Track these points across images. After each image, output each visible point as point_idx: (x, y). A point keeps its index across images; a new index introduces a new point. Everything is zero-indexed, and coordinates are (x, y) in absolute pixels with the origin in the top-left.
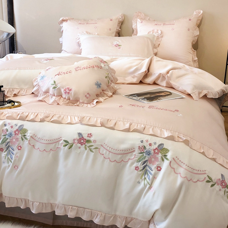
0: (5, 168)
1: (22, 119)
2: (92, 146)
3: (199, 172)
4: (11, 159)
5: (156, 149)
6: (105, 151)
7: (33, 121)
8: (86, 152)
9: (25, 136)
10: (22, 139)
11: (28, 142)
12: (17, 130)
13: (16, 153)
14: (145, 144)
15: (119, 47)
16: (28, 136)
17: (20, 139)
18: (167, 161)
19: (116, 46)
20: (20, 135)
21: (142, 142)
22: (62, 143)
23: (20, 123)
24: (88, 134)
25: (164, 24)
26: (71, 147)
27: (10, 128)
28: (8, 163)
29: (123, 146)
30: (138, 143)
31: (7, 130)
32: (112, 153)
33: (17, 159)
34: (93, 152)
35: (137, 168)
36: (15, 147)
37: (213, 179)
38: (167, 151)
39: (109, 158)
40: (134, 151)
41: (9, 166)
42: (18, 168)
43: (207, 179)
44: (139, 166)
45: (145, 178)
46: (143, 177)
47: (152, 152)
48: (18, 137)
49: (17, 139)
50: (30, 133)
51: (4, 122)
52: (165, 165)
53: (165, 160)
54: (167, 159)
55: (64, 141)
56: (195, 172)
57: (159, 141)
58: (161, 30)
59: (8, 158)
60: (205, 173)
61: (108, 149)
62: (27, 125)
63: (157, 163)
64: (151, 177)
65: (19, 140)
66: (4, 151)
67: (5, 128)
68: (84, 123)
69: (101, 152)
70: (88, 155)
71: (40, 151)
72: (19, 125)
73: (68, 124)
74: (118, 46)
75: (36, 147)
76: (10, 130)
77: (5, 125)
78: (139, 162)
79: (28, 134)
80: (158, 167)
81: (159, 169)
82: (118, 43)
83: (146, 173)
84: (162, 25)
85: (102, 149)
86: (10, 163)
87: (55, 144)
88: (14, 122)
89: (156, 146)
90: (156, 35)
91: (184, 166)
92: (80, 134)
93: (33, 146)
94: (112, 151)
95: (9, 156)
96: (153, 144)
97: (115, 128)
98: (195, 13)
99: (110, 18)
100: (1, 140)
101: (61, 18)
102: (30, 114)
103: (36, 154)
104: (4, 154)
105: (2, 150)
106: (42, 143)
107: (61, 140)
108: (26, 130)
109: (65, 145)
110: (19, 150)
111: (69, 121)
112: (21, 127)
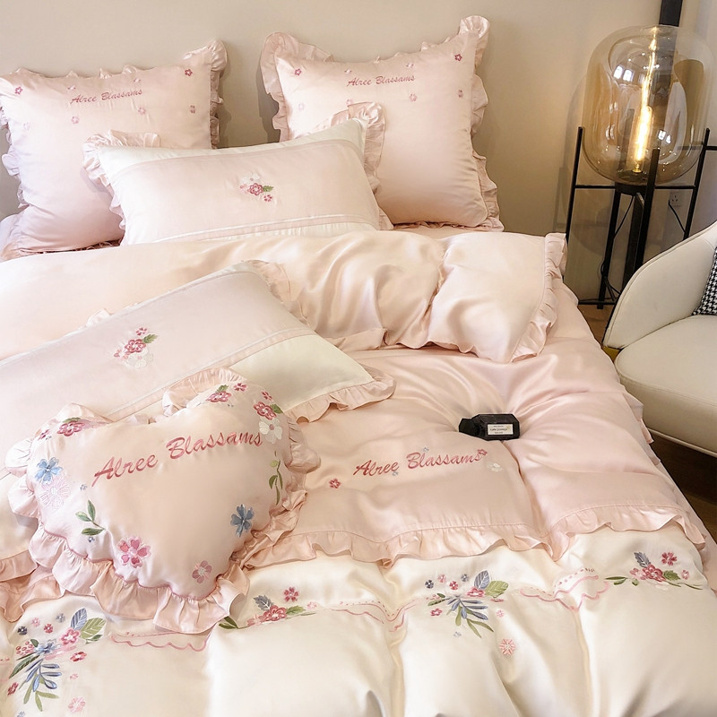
15: (266, 194)
19: (252, 191)
25: (380, 80)
74: (259, 189)
82: (256, 178)
84: (374, 83)
90: (365, 125)
98: (464, 29)
99: (182, 66)
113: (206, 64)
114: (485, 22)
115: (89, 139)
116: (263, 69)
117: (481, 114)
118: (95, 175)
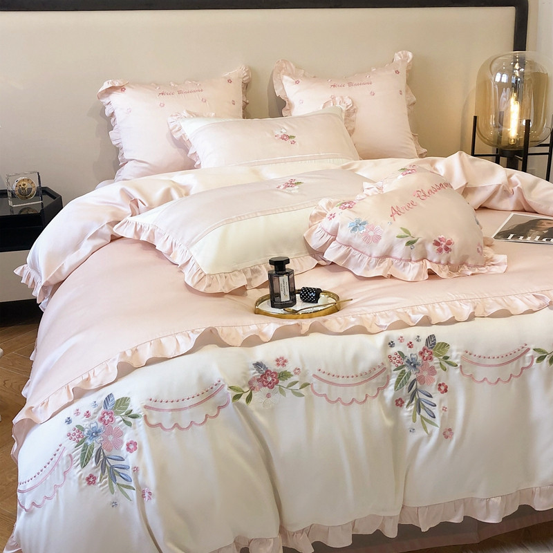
0: (418, 444)
1: (426, 322)
4: (430, 418)
7: (452, 321)
9: (447, 358)
10: (444, 368)
11: (458, 371)
12: (424, 349)
13: (441, 401)
15: (291, 140)
16: (456, 358)
17: (438, 368)
19: (282, 138)
20: (436, 360)
22: (532, 357)
23: (425, 332)
25: (350, 84)
27: (408, 349)
28: (425, 428)
31: (401, 354)
33: (447, 413)
36: (432, 389)
41: (430, 435)
42: (452, 434)
48: (431, 364)
49: (432, 371)
50: (458, 350)
51: (387, 338)
55: (535, 350)
58: (350, 98)
59: (421, 416)
62: (442, 334)
65: (437, 370)
66: (406, 404)
67: (393, 351)
71: (490, 383)
72: (424, 336)
73: (526, 313)
74: (286, 137)
75: (479, 378)
76: (407, 353)
77: (391, 344)
82: (284, 131)
84: (347, 86)
86: (429, 427)
87: (515, 362)
88: (410, 333)
90: (344, 109)
93: (471, 376)
98: (398, 58)
99: (225, 79)
100: (393, 380)
101: (106, 83)
102: (430, 307)
103: (484, 392)
104: (407, 412)
105: (399, 402)
106: (490, 366)
107: (529, 349)
108: (445, 345)
109: (540, 359)
110: (442, 393)
111: (523, 307)
112: (431, 339)
113: (240, 78)
114: (410, 55)
115: (172, 116)
116: (274, 81)
117: (412, 108)
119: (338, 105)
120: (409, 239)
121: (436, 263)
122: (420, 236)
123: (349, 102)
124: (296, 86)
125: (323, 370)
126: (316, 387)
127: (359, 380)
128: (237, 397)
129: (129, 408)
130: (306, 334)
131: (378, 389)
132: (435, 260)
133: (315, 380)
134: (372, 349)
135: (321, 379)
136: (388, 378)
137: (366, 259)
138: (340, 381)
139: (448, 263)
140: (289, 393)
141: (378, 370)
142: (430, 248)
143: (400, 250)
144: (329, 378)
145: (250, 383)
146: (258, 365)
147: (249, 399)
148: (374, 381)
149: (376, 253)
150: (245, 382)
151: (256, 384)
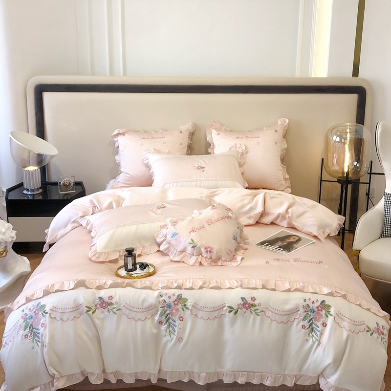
0: (167, 342)
1: (179, 287)
2: (258, 309)
3: (360, 323)
4: (173, 332)
5: (319, 306)
6: (271, 314)
7: (191, 289)
8: (252, 316)
9: (186, 305)
10: (183, 310)
11: (190, 312)
12: (176, 300)
13: (179, 325)
14: (308, 302)
15: (203, 169)
16: (190, 306)
17: (180, 309)
18: (331, 317)
19: (198, 168)
20: (180, 305)
21: (305, 300)
22: (226, 310)
23: (178, 292)
24: (252, 298)
25: (247, 137)
26: (236, 313)
27: (168, 299)
28: (170, 336)
29: (288, 307)
30: (302, 303)
31: (165, 301)
32: (278, 314)
33: (181, 330)
34: (259, 315)
35: (303, 327)
36: (176, 318)
37: (371, 328)
38: (329, 306)
39: (276, 320)
40: (299, 310)
41: (172, 339)
42: (182, 340)
43: (367, 329)
44: (305, 324)
45: (313, 336)
46: (311, 335)
47: (316, 309)
48: (178, 307)
49: (177, 310)
50: (191, 302)
51: (160, 293)
52: (330, 321)
53: (329, 316)
54: (331, 315)
55: (228, 307)
56: (356, 323)
57: (321, 298)
58: (245, 145)
60: (364, 324)
61: (274, 311)
62: (185, 294)
63: (322, 320)
64: (319, 333)
66: (164, 324)
67: (162, 299)
68: (244, 286)
69: (267, 314)
70: (254, 320)
71: (204, 319)
72: (177, 294)
73: (228, 288)
74: (200, 168)
75: (199, 316)
76: (168, 301)
77: (161, 296)
78: (305, 320)
79: (189, 304)
80: (323, 323)
81: (324, 325)
82: (200, 164)
83: (312, 330)
84: (245, 138)
85: (267, 311)
86: (172, 336)
87: (218, 311)
88: (171, 292)
89: (319, 303)
90: (240, 151)
91: (347, 320)
92: (243, 299)
93: (196, 315)
94: (278, 312)
95: (171, 329)
96: (315, 302)
97: (277, 289)
98: (279, 122)
99: (179, 130)
100: (159, 312)
101: (116, 131)
102: (185, 280)
103: (200, 323)
104: (164, 327)
105: (161, 323)
106: (205, 311)
107: (225, 306)
108: (186, 300)
109: (230, 311)
110: (181, 321)
111: (228, 286)
112: (180, 296)
113: (188, 130)
114: (287, 121)
115: (145, 151)
116: (207, 133)
117: (285, 151)
118: (146, 162)
119: (237, 149)
120: (193, 245)
121: (205, 257)
122: (199, 244)
123: (244, 148)
124: (218, 136)
125: (128, 303)
126: (123, 311)
127: (144, 310)
128: (88, 311)
129: (45, 309)
130: (125, 287)
131: (152, 315)
132: (205, 256)
133: (124, 308)
134: (151, 296)
135: (126, 308)
136: (158, 311)
137: (175, 252)
138: (135, 310)
139: (211, 258)
140: (111, 313)
141: (153, 307)
142: (203, 250)
143: (189, 250)
144: (130, 308)
145: (96, 306)
146: (100, 298)
147: (94, 312)
148: (151, 311)
149: (179, 250)
150: (93, 305)
151: (98, 306)
